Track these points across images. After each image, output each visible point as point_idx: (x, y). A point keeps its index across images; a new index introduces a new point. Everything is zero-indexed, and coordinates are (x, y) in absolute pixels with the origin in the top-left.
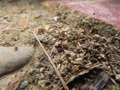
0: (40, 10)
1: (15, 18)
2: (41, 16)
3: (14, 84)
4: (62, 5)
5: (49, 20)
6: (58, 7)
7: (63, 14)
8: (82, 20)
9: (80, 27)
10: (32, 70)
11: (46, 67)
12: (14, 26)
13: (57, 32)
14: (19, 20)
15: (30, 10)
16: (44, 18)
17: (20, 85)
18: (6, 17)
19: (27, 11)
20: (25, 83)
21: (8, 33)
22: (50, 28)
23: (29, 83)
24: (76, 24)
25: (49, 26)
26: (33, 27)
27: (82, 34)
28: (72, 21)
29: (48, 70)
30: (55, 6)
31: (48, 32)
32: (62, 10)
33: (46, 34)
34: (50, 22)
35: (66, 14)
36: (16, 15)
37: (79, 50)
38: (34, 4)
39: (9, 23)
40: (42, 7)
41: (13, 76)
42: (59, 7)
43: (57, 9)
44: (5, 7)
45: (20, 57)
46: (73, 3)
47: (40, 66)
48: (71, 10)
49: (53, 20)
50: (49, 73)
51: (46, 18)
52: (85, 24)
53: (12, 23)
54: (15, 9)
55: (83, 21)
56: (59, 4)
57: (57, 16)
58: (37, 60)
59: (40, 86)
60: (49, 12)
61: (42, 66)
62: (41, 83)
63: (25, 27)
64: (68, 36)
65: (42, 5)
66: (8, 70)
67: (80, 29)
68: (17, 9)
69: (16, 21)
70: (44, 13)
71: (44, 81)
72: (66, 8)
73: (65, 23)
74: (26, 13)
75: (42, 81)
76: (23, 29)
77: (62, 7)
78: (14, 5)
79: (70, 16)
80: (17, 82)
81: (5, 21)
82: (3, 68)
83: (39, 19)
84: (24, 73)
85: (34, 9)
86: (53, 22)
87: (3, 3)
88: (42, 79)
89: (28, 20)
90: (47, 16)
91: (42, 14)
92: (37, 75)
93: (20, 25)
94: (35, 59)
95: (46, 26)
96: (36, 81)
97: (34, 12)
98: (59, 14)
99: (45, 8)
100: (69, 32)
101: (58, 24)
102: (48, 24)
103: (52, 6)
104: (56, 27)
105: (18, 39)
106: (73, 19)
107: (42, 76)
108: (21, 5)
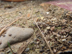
0: (39, 8)
1: (25, 12)
2: (39, 12)
3: (22, 48)
4: (52, 5)
5: (44, 14)
6: (49, 6)
7: (53, 11)
8: (65, 14)
9: (64, 18)
10: (32, 42)
11: (40, 42)
12: (24, 16)
13: (48, 21)
14: (27, 14)
15: (33, 8)
16: (40, 13)
17: (25, 49)
18: (20, 12)
19: (31, 9)
20: (28, 49)
21: (21, 20)
22: (44, 19)
23: (30, 49)
24: (61, 16)
25: (43, 18)
26: (34, 18)
27: (65, 23)
28: (59, 15)
29: (42, 44)
30: (47, 6)
31: (42, 21)
32: (52, 8)
33: (41, 22)
34: (44, 15)
35: (55, 10)
36: (25, 11)
37: (63, 33)
38: (35, 5)
39: (22, 15)
40: (39, 7)
41: (22, 44)
42: (51, 6)
43: (49, 7)
44: (20, 7)
45: (27, 34)
46: (60, 3)
47: (37, 40)
48: (58, 8)
49: (46, 14)
50: (42, 45)
51: (42, 13)
52: (68, 17)
53: (23, 15)
54: (25, 7)
55: (67, 14)
56: (51, 5)
57: (49, 11)
58: (36, 36)
59: (37, 52)
60: (44, 9)
61: (38, 41)
62: (37, 51)
63: (30, 17)
64: (56, 24)
65: (40, 6)
66: (20, 40)
67: (64, 20)
68: (26, 7)
69: (25, 14)
70: (41, 10)
71: (39, 49)
72: (55, 7)
73: (54, 16)
74: (31, 10)
75: (38, 50)
76: (29, 19)
77: (52, 6)
78: (25, 6)
79: (57, 12)
80: (24, 47)
81: (20, 14)
82: (17, 38)
83: (37, 13)
84: (28, 43)
85: (35, 8)
86: (46, 15)
87: (19, 4)
88: (38, 48)
89: (31, 13)
90: (42, 12)
91: (39, 11)
92: (35, 45)
93: (27, 16)
94: (34, 36)
95: (42, 17)
96: (34, 49)
97: (35, 9)
98: (50, 11)
99: (42, 7)
100: (56, 21)
101: (49, 16)
102: (43, 16)
103: (46, 6)
104: (48, 18)
105: (26, 24)
106: (59, 13)
107: (38, 46)
108: (29, 6)
